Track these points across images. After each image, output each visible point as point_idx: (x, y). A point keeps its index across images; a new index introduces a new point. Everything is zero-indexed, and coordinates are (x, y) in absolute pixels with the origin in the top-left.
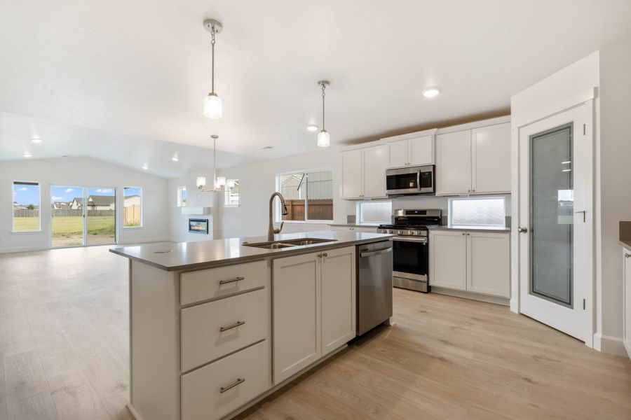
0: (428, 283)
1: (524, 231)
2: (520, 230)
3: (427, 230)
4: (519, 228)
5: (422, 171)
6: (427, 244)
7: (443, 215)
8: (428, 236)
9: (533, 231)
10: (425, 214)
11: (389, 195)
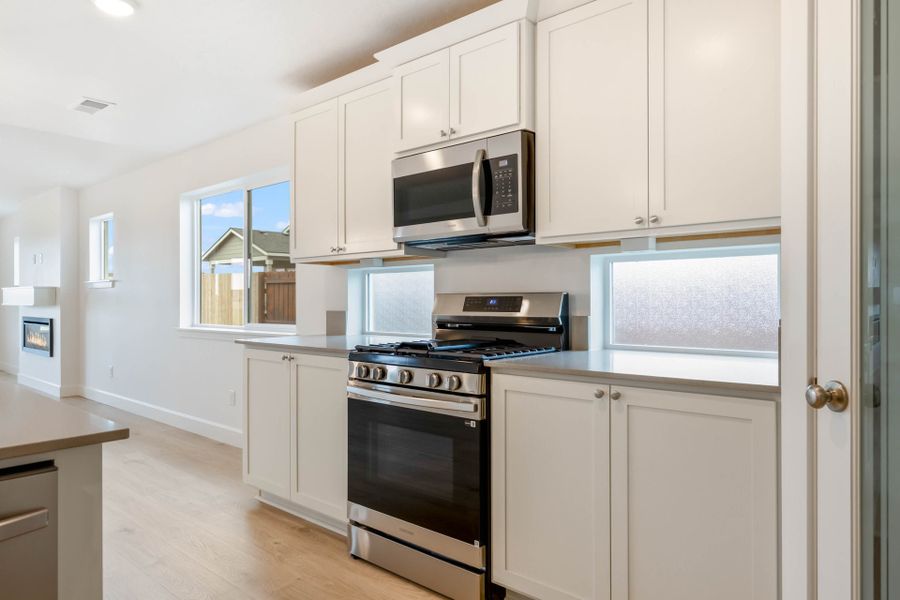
0: (487, 573)
1: (835, 400)
2: (814, 393)
3: (486, 372)
4: (813, 382)
5: (491, 156)
6: (485, 426)
7: (576, 312)
8: (486, 397)
9: (877, 404)
10: (517, 308)
11: (408, 244)
